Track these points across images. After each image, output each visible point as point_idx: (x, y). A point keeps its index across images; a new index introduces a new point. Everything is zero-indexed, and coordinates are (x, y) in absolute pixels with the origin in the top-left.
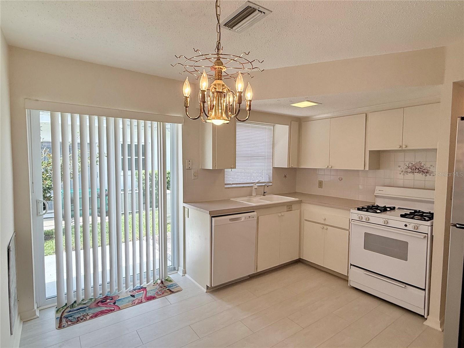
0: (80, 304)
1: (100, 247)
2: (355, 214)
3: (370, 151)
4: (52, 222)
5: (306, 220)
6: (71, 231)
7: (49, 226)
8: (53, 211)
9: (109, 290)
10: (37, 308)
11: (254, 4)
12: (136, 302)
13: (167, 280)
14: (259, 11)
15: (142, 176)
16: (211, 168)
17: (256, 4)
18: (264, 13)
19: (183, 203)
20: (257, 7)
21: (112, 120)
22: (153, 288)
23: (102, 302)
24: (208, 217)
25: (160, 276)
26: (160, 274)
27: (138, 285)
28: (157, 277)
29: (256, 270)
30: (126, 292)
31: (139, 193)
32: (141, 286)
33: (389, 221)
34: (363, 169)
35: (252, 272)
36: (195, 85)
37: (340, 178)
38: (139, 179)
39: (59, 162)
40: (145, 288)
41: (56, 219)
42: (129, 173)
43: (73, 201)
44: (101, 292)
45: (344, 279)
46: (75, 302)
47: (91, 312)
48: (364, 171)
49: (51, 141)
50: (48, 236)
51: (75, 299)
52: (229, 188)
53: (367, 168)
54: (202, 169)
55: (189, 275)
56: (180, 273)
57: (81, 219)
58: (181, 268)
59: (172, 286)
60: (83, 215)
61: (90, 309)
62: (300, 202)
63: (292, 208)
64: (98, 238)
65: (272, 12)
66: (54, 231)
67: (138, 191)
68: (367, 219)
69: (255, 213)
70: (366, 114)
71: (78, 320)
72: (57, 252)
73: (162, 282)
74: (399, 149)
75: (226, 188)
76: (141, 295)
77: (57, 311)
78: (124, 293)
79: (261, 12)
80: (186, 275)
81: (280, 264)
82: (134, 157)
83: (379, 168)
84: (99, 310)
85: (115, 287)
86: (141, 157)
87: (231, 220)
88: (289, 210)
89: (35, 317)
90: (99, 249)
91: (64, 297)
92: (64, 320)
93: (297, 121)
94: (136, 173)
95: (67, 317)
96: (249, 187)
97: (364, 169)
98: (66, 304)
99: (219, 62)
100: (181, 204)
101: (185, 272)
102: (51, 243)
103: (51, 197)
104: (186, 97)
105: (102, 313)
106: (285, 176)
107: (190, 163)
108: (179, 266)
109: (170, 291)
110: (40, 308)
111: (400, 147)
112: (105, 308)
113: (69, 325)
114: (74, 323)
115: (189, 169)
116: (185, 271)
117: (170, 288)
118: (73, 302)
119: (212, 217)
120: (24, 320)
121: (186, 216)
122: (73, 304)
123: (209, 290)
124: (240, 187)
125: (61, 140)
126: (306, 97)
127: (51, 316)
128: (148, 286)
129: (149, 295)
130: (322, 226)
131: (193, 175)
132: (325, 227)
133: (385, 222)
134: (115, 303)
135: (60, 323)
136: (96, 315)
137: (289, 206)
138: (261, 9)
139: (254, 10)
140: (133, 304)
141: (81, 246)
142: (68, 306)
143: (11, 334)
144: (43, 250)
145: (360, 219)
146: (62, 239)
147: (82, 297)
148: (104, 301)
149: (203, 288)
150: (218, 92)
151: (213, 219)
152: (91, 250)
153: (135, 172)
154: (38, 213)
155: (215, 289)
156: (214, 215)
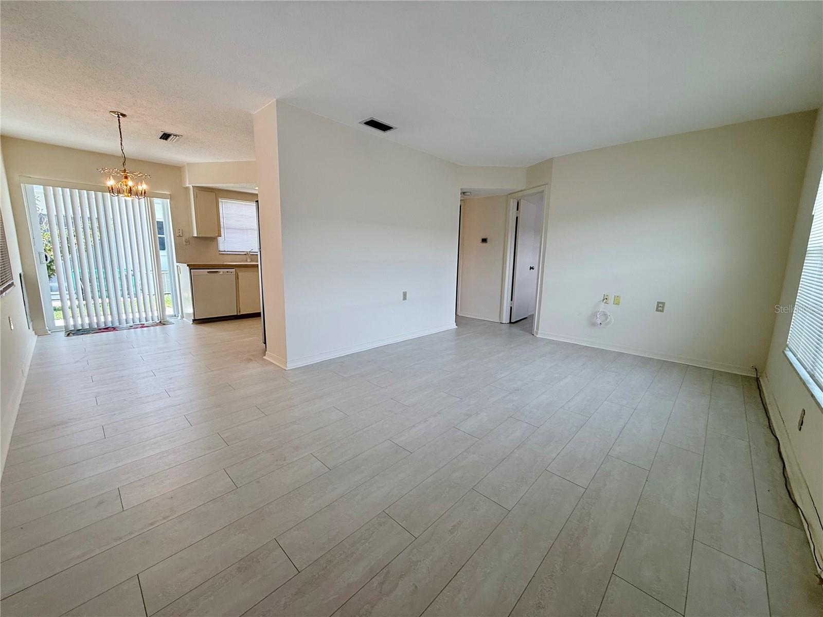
0: (86, 330)
9: (111, 325)
10: (49, 330)
14: (174, 135)
16: (196, 235)
18: (178, 136)
19: (176, 262)
22: (150, 324)
23: (104, 329)
24: (188, 269)
27: (138, 323)
28: (156, 320)
30: (126, 325)
32: (141, 323)
40: (144, 324)
44: (104, 325)
46: (81, 329)
47: (93, 332)
52: (223, 254)
54: (193, 237)
55: (187, 319)
58: (180, 314)
65: (182, 136)
69: (234, 270)
71: (83, 334)
75: (221, 254)
76: (140, 326)
77: (65, 332)
79: (176, 136)
80: (184, 319)
84: (101, 331)
87: (208, 272)
89: (48, 334)
91: (71, 326)
92: (71, 335)
95: (74, 334)
98: (73, 330)
100: (175, 264)
101: (183, 317)
107: (180, 231)
110: (52, 331)
112: (107, 330)
114: (79, 335)
115: (179, 236)
119: (191, 269)
120: (38, 335)
121: (179, 274)
122: (79, 330)
123: (194, 322)
124: (235, 254)
127: (61, 334)
131: (184, 242)
134: (115, 329)
135: (68, 335)
136: (98, 333)
139: (170, 135)
142: (75, 330)
143: (29, 329)
148: (106, 328)
149: (191, 322)
154: (41, 262)
155: (198, 321)
156: (192, 267)
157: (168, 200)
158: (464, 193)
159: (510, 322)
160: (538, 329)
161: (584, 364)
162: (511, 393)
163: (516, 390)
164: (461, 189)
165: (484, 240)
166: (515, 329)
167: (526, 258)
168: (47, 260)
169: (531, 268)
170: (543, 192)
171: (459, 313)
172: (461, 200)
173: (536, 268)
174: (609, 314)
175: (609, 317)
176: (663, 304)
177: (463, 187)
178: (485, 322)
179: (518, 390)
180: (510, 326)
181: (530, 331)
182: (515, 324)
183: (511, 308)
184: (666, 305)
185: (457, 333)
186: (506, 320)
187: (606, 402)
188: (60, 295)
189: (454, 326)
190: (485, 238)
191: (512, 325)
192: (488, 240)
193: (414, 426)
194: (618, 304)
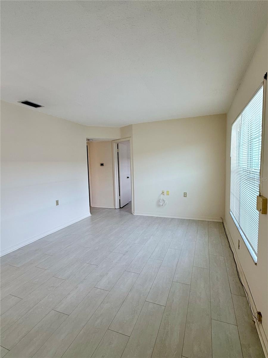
158: (88, 140)
159: (120, 208)
160: (134, 211)
161: (157, 228)
162: (124, 255)
163: (126, 252)
164: (87, 138)
165: (102, 165)
166: (123, 212)
167: (124, 173)
169: (128, 177)
170: (129, 140)
171: (92, 206)
172: (87, 143)
173: (130, 177)
174: (165, 200)
175: (165, 202)
176: (186, 193)
177: (87, 137)
178: (107, 209)
179: (127, 252)
180: (120, 210)
181: (130, 211)
182: (123, 208)
183: (120, 200)
184: (187, 193)
185: (92, 219)
186: (117, 206)
187: (169, 249)
189: (89, 215)
190: (102, 163)
191: (121, 209)
192: (104, 165)
193: (69, 294)
194: (168, 195)
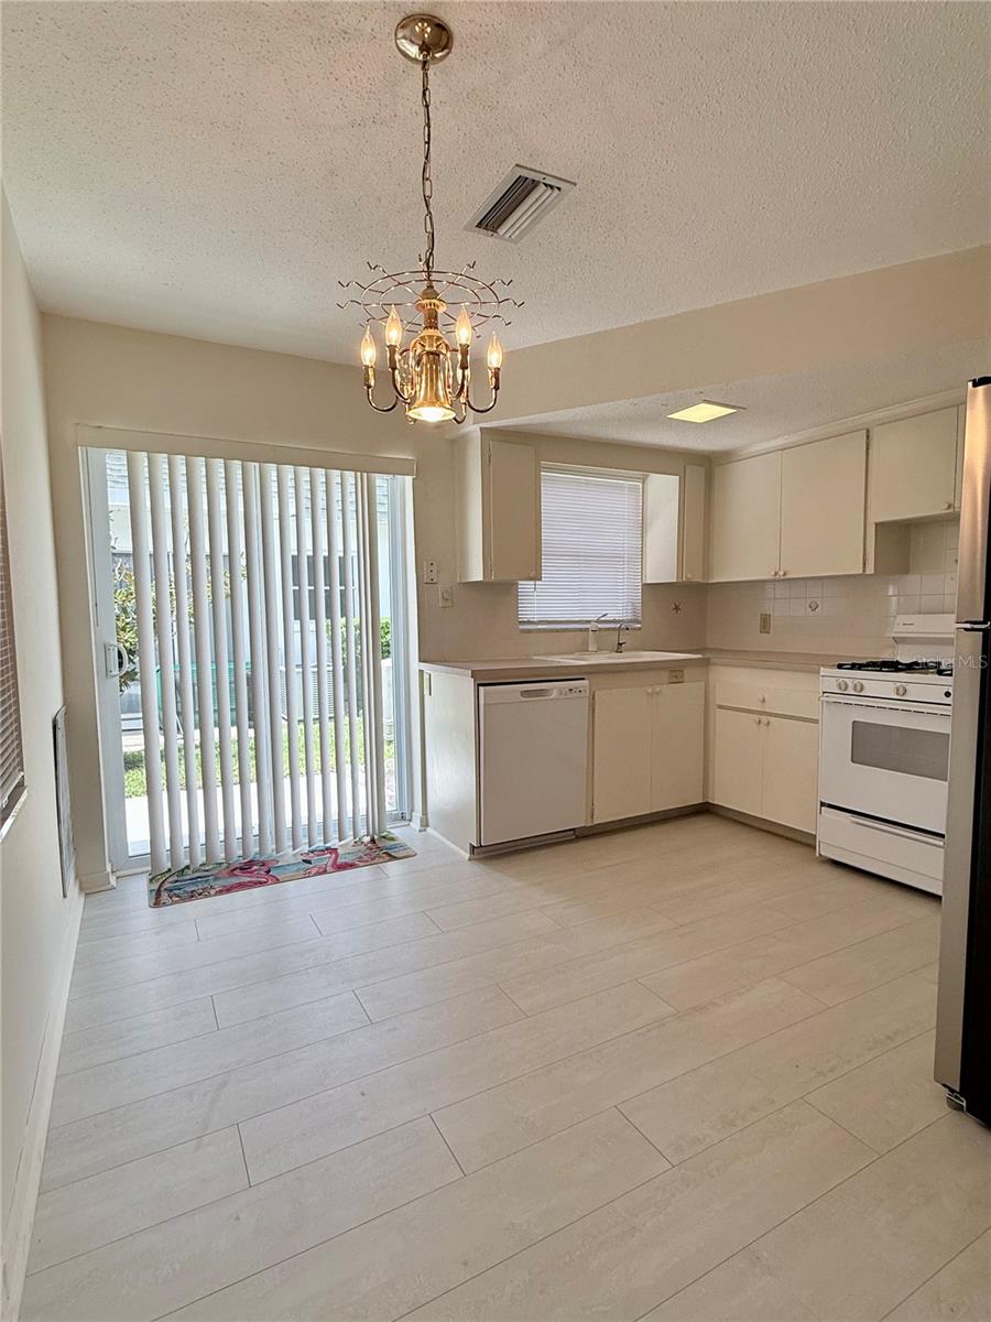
0: (198, 871)
1: (238, 786)
2: (830, 678)
3: (876, 524)
4: (140, 738)
5: (720, 707)
6: (176, 755)
7: (133, 744)
8: (140, 715)
9: (258, 849)
10: (113, 872)
11: (531, 169)
12: (314, 872)
13: (384, 837)
14: (546, 185)
15: (340, 631)
16: (479, 577)
17: (535, 171)
18: (559, 189)
19: (420, 661)
20: (538, 177)
21: (253, 467)
22: (351, 849)
23: (241, 869)
24: (470, 683)
25: (368, 829)
26: (368, 825)
27: (319, 843)
28: (363, 831)
29: (590, 820)
30: (294, 855)
31: (334, 672)
32: (328, 845)
33: (909, 687)
34: (861, 572)
35: (580, 822)
36: (378, 339)
37: (814, 606)
38: (332, 638)
39: (150, 594)
40: (336, 849)
41: (146, 731)
42: (311, 625)
43: (179, 688)
44: (240, 853)
45: (805, 842)
46: (188, 867)
47: (218, 885)
48: (863, 576)
49: (130, 550)
50: (131, 763)
51: (187, 862)
52: (529, 631)
53: (870, 570)
54: (464, 583)
55: (435, 829)
56: (416, 824)
57: (196, 734)
58: (418, 814)
59: (395, 847)
60: (201, 725)
61: (216, 879)
62: (706, 663)
63: (682, 676)
64: (233, 765)
65: (575, 184)
66: (143, 753)
67: (331, 668)
68: (859, 688)
69: (586, 682)
70: (868, 431)
71: (192, 896)
72: (150, 792)
73: (373, 841)
74: (948, 511)
75: (523, 631)
76: (328, 859)
77: (151, 880)
78: (288, 854)
79: (552, 187)
80: (428, 829)
81: (653, 811)
82: (322, 588)
83: (905, 570)
84: (234, 881)
85: (271, 846)
86: (338, 588)
87: (525, 693)
88: (675, 680)
89: (109, 886)
90: (236, 790)
91: (165, 857)
92: (165, 895)
93: (701, 465)
94: (327, 626)
95: (171, 891)
96: (581, 630)
97: (864, 570)
98: (170, 870)
99: (430, 292)
100: (415, 665)
101: (425, 824)
102: (139, 775)
103: (136, 674)
104: (367, 367)
105: (242, 886)
106: (677, 608)
107: (434, 568)
108: (412, 810)
109: (390, 855)
110: (118, 874)
111: (949, 506)
112: (249, 879)
113: (174, 903)
114: (184, 900)
115: (432, 582)
116: (427, 820)
117: (390, 852)
118: (183, 867)
119: (479, 685)
120: (87, 891)
121: (426, 692)
122: (183, 870)
123: (476, 857)
124: (557, 631)
125: (151, 549)
126: (697, 390)
127: (140, 888)
128: (341, 846)
129: (340, 861)
130: (756, 717)
131: (440, 599)
132: (764, 719)
133: (898, 690)
134: (268, 872)
135: (156, 899)
136: (229, 890)
137: (675, 672)
138: (549, 181)
139: (535, 184)
140: (307, 875)
141: (197, 782)
142: (173, 871)
143: (65, 896)
144: (123, 787)
145: (840, 688)
146: (160, 767)
147: (202, 859)
148: (246, 867)
149: (463, 853)
150: (428, 353)
151: (481, 688)
152: (219, 790)
153: (325, 624)
154: (107, 671)
155: (489, 853)
156: (483, 681)
157: (409, 479)
168: (121, 665)
188: (145, 719)
